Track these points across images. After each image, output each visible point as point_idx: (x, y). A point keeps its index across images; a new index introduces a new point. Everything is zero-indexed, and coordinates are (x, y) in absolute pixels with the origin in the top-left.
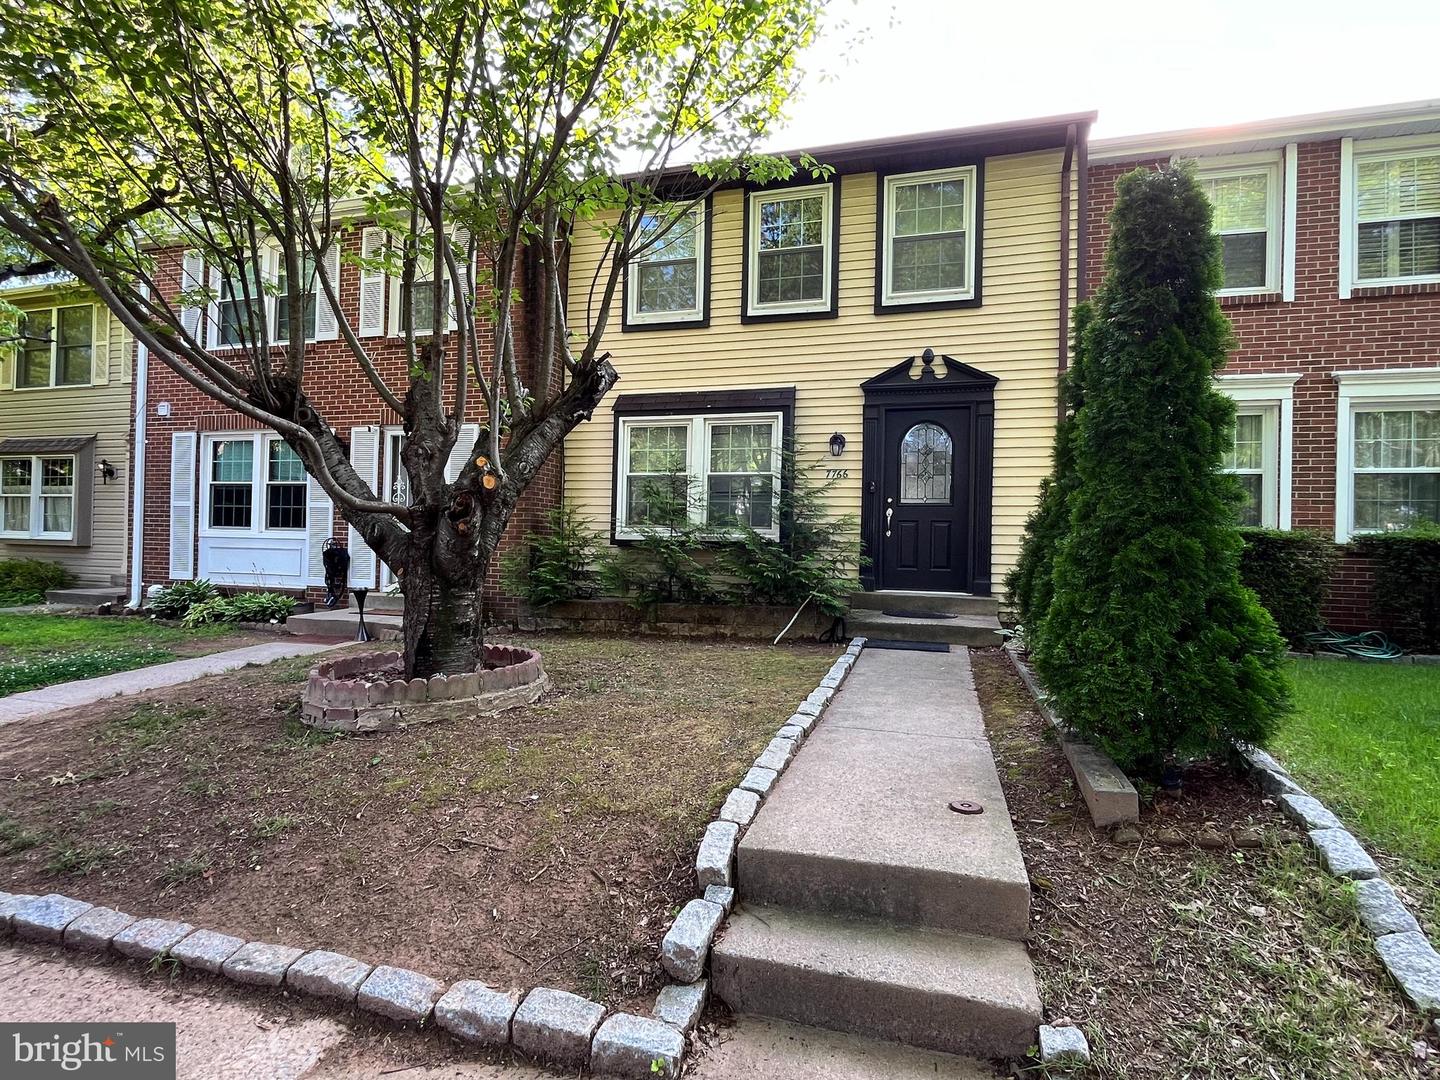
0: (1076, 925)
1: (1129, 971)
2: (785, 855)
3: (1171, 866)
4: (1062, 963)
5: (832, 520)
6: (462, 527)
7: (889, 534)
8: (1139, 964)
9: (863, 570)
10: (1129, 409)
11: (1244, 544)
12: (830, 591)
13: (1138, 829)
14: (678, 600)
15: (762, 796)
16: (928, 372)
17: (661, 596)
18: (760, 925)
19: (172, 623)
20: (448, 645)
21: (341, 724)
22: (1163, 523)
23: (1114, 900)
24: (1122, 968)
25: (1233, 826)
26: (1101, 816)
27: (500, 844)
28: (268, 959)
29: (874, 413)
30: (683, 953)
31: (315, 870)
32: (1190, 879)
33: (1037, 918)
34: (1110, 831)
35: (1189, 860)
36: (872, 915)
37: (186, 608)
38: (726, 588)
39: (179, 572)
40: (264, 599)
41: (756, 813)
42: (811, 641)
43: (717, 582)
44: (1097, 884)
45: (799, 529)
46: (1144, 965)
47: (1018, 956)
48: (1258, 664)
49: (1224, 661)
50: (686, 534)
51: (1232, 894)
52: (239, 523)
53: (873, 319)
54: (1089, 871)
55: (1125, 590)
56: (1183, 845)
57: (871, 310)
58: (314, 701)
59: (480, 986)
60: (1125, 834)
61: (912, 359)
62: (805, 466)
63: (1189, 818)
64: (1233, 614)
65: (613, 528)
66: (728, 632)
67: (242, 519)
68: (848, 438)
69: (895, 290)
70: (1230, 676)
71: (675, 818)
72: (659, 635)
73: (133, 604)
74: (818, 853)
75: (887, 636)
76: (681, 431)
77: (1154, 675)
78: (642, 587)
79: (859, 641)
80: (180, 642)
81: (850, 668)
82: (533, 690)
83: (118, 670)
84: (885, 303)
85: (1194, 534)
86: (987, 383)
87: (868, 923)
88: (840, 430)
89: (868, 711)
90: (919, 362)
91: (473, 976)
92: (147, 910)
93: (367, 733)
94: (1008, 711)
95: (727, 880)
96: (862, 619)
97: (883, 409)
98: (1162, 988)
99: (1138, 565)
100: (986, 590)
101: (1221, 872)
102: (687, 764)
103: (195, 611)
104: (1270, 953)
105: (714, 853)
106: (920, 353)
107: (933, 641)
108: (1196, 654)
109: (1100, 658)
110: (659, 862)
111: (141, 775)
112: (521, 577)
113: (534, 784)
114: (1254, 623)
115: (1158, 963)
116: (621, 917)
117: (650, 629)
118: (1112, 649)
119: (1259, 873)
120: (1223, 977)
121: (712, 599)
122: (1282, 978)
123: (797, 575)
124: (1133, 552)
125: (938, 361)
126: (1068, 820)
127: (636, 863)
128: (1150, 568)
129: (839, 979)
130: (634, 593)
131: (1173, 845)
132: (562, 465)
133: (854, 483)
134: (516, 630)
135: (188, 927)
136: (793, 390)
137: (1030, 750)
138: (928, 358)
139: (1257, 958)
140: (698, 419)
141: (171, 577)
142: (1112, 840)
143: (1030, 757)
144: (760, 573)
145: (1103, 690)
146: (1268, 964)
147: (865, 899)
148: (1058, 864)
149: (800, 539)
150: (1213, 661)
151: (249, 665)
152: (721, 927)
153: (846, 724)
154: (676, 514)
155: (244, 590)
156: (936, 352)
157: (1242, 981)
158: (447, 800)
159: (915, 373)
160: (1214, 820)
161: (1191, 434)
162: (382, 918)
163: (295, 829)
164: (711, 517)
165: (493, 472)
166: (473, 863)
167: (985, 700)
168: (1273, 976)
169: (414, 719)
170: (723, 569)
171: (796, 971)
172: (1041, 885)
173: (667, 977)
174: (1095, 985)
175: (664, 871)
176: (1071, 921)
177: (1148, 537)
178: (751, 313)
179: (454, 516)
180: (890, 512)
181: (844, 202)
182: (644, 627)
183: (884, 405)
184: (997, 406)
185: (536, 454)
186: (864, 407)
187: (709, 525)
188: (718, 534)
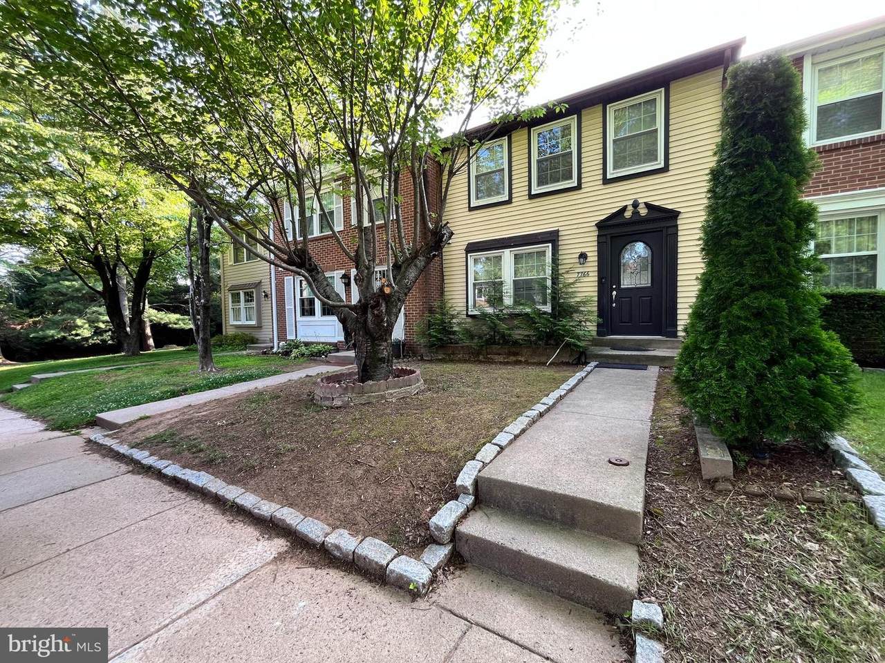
0: (673, 540)
1: (705, 574)
2: (501, 482)
3: (752, 509)
4: (659, 562)
5: (578, 300)
6: (376, 312)
7: (614, 305)
8: (713, 570)
9: (599, 326)
10: (733, 219)
11: (825, 301)
12: (578, 338)
13: (732, 483)
14: (499, 344)
15: (502, 448)
16: (636, 213)
17: (491, 342)
18: (485, 518)
19: (286, 358)
20: (376, 367)
21: (327, 403)
22: (758, 290)
23: (705, 527)
24: (701, 571)
25: (805, 486)
26: (707, 472)
27: (373, 463)
28: (267, 508)
29: (603, 239)
30: (439, 529)
31: (296, 470)
32: (763, 519)
33: (649, 532)
34: (712, 483)
35: (766, 506)
36: (548, 519)
37: (291, 351)
38: (522, 337)
39: (290, 337)
40: (320, 347)
41: (496, 457)
42: (567, 364)
43: (518, 334)
44: (695, 515)
45: (560, 305)
46: (716, 571)
47: (632, 555)
48: (829, 381)
49: (803, 379)
50: (501, 311)
51: (794, 533)
52: (311, 315)
53: (603, 187)
54: (692, 506)
55: (730, 333)
56: (763, 496)
57: (601, 182)
58: (319, 393)
59: (345, 532)
60: (720, 486)
61: (626, 206)
62: (563, 271)
63: (772, 478)
64: (812, 346)
65: (467, 310)
66: (523, 359)
67: (311, 312)
68: (589, 254)
69: (614, 169)
70: (806, 389)
71: (456, 456)
72: (490, 362)
73: (275, 350)
74: (519, 482)
75: (610, 361)
76: (499, 258)
77: (748, 387)
78: (480, 337)
79: (593, 364)
80: (287, 366)
81: (583, 379)
82: (413, 389)
83: (260, 378)
84: (609, 176)
85: (783, 296)
86: (674, 215)
87: (545, 523)
88: (584, 250)
89: (584, 403)
90: (630, 208)
91: (345, 528)
92: (232, 481)
93: (337, 408)
94: (669, 405)
95: (471, 492)
96: (596, 352)
97: (609, 237)
98: (725, 588)
99: (739, 318)
100: (674, 334)
101: (789, 517)
102: (472, 428)
103: (295, 352)
104: (816, 576)
105: (466, 478)
106: (631, 202)
107: (638, 364)
108: (780, 375)
109: (712, 376)
110: (443, 479)
111: (248, 423)
112: (423, 334)
113: (396, 435)
114: (829, 355)
115: (727, 571)
116: (418, 505)
117: (484, 358)
118: (720, 370)
119: (819, 520)
120: (775, 588)
121: (516, 343)
122: (821, 596)
123: (559, 329)
124: (735, 310)
125: (642, 206)
126: (685, 473)
127: (432, 479)
128: (747, 319)
129: (518, 553)
130: (476, 341)
131: (756, 495)
132: (443, 280)
133: (593, 278)
134: (422, 359)
135: (243, 490)
136: (558, 231)
137: (674, 429)
138: (635, 205)
139: (805, 579)
140: (507, 251)
141: (288, 338)
142: (712, 488)
143: (673, 434)
144: (537, 329)
145: (712, 396)
146: (813, 583)
147: (544, 509)
148: (671, 500)
149: (562, 310)
150: (793, 378)
151: (307, 376)
152: (464, 517)
153: (568, 410)
154: (496, 300)
155: (312, 343)
156: (640, 201)
157: (789, 592)
158: (356, 441)
159: (628, 214)
160: (791, 481)
161: (780, 230)
162: (316, 494)
163: (293, 450)
164: (515, 301)
165: (390, 285)
166: (359, 472)
167: (657, 399)
168: (814, 593)
169: (357, 402)
170: (519, 327)
171: (497, 545)
172: (656, 512)
173: (431, 540)
174: (678, 580)
175: (444, 484)
176: (670, 537)
177: (746, 300)
178: (533, 192)
179: (373, 308)
180: (614, 293)
181: (583, 124)
182: (481, 357)
183: (610, 234)
184: (680, 228)
185: (413, 275)
186: (598, 236)
187: (514, 305)
188: (518, 310)
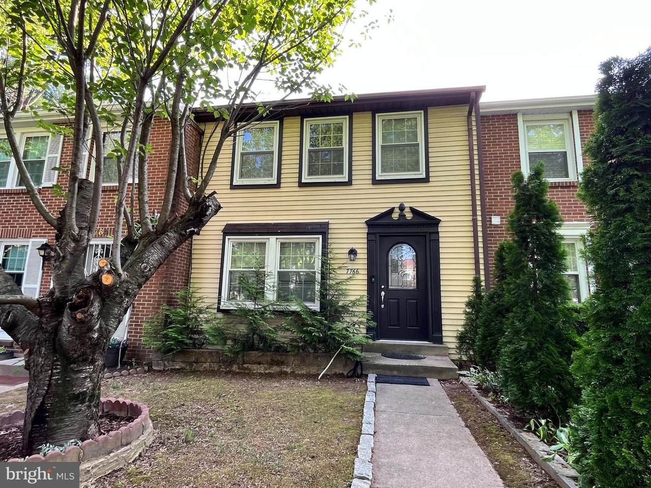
6: (79, 316)
7: (383, 306)
9: (369, 329)
12: (353, 344)
14: (258, 349)
16: (402, 216)
17: (247, 347)
29: (373, 237)
38: (287, 341)
42: (341, 376)
43: (282, 337)
50: (264, 307)
53: (372, 186)
57: (370, 182)
61: (393, 208)
62: (336, 266)
65: (219, 303)
68: (358, 251)
69: (383, 171)
72: (245, 373)
75: (388, 373)
78: (235, 340)
79: (373, 377)
84: (378, 178)
86: (435, 222)
88: (354, 246)
90: (397, 210)
96: (371, 362)
97: (378, 236)
100: (439, 340)
106: (397, 205)
107: (417, 377)
112: (156, 334)
117: (239, 368)
123: (332, 334)
125: (407, 210)
130: (229, 345)
133: (362, 278)
136: (328, 224)
138: (402, 208)
140: (273, 238)
149: (332, 310)
154: (257, 294)
156: (406, 205)
159: (395, 216)
164: (279, 296)
165: (113, 271)
178: (303, 181)
179: (74, 308)
180: (383, 293)
181: (355, 126)
183: (378, 233)
184: (441, 235)
185: (156, 257)
186: (368, 234)
187: (278, 301)
188: (282, 307)
